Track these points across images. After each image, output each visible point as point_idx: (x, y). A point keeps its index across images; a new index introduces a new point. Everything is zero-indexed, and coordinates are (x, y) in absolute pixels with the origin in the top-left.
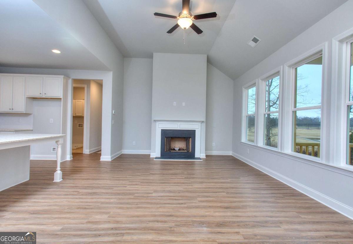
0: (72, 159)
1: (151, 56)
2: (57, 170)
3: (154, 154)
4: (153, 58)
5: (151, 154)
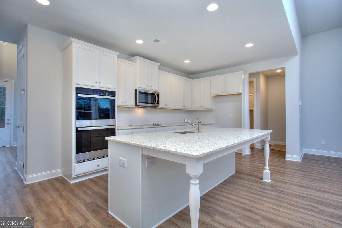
2: (265, 169)
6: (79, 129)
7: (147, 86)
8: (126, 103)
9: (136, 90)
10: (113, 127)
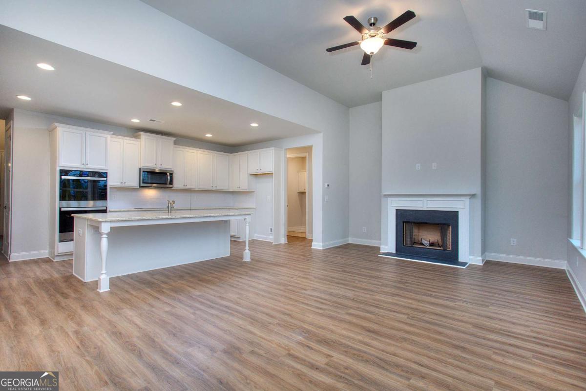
0: (287, 242)
1: (377, 98)
2: (245, 249)
3: (387, 247)
4: (381, 100)
5: (382, 247)
6: (62, 209)
7: (156, 164)
8: (126, 184)
9: (140, 169)
10: (105, 208)
